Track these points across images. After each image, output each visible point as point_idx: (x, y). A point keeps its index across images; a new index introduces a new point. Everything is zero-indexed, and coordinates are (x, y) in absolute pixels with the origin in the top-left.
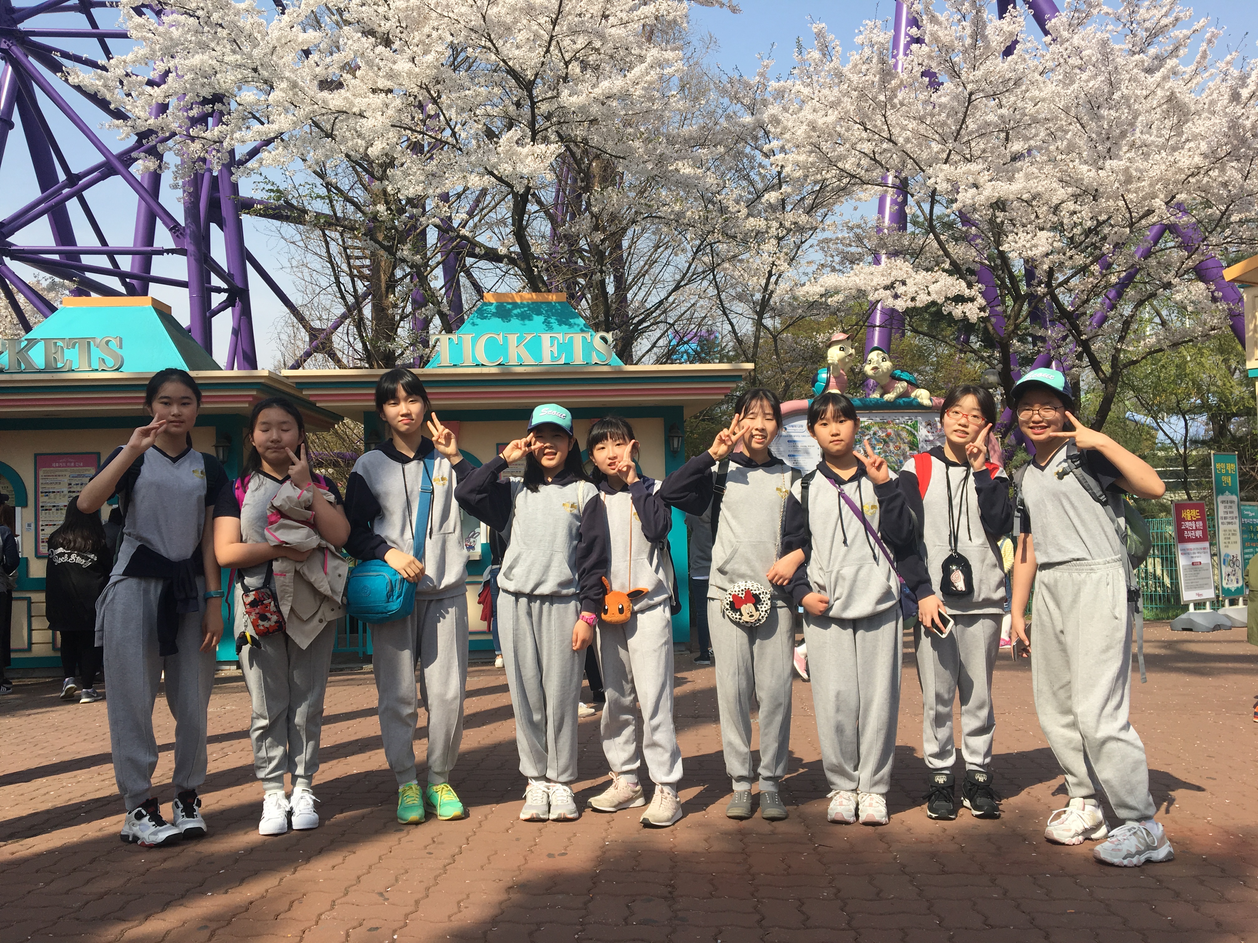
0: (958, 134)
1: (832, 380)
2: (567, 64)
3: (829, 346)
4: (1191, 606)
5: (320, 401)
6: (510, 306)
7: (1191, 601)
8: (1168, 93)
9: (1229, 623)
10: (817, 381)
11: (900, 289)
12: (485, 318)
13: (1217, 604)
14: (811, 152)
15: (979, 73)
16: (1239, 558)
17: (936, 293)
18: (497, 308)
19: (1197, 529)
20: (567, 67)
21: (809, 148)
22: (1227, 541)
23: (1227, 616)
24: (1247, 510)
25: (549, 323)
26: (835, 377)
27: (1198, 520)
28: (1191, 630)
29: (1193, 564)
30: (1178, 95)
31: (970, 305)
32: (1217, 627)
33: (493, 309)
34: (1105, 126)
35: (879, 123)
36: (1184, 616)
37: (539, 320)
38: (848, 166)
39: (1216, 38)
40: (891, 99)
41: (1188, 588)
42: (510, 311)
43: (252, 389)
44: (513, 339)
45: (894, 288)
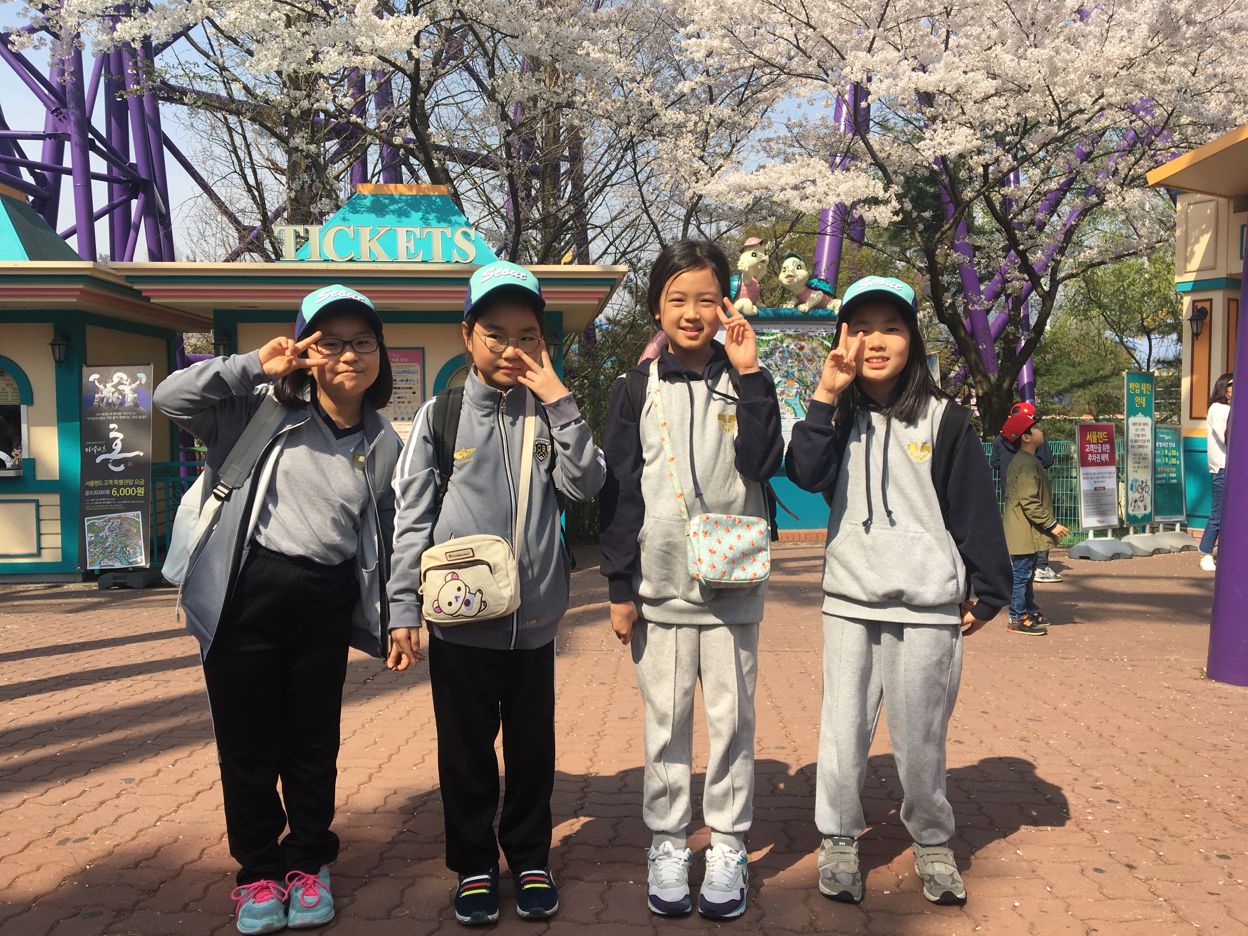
1: (744, 288)
4: (1091, 533)
5: (155, 297)
7: (1091, 528)
9: (1130, 552)
11: (810, 189)
13: (1120, 531)
16: (1149, 483)
18: (372, 202)
19: (1103, 452)
21: (721, 31)
22: (1136, 465)
23: (1130, 545)
24: (1162, 433)
25: (427, 219)
26: (746, 285)
27: (1105, 443)
28: (1088, 558)
29: (1095, 489)
31: (882, 208)
32: (1116, 556)
33: (367, 202)
36: (1082, 544)
37: (416, 216)
41: (1088, 515)
42: (386, 206)
44: (366, 233)
45: (803, 188)
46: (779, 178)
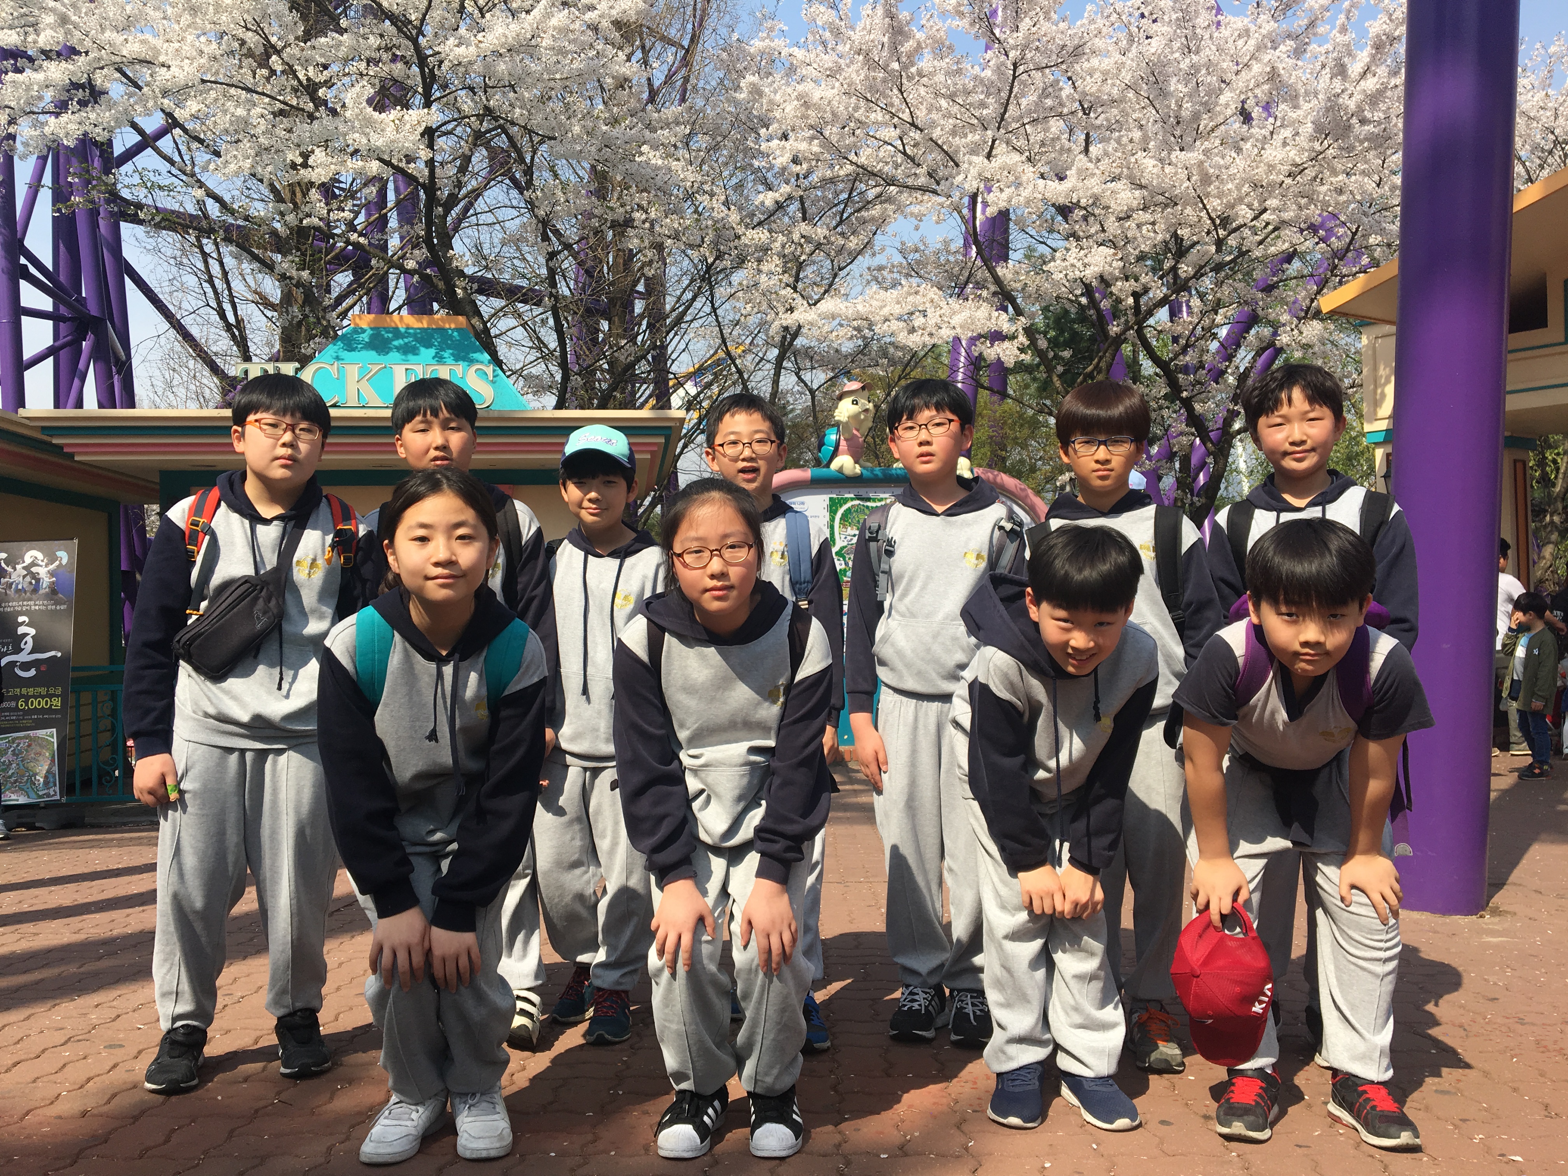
0: (1002, 119)
1: (843, 443)
5: (80, 453)
8: (1268, 69)
10: (824, 444)
11: (918, 321)
12: (351, 350)
14: (812, 138)
18: (372, 337)
21: (808, 132)
25: (442, 358)
26: (846, 440)
30: (1282, 72)
31: (1006, 344)
33: (365, 337)
35: (896, 101)
42: (389, 341)
44: (352, 371)
45: (911, 319)
46: (881, 308)
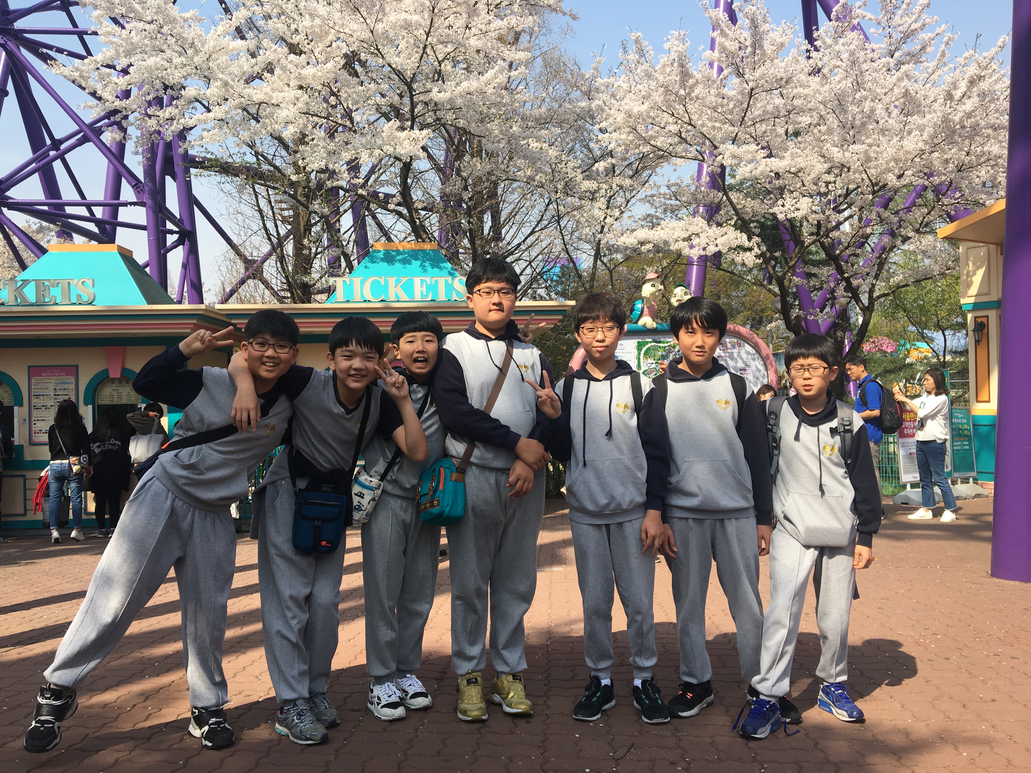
0: (743, 120)
1: (646, 309)
2: (440, 63)
3: (644, 283)
4: (908, 486)
6: (394, 253)
7: (908, 482)
8: (904, 91)
10: (634, 310)
11: (695, 241)
12: (375, 262)
14: (629, 133)
15: (757, 74)
17: (722, 245)
18: (384, 255)
20: (440, 66)
21: (627, 130)
25: (424, 266)
26: (648, 307)
28: (907, 504)
29: (910, 454)
30: (912, 92)
31: (748, 253)
33: (381, 255)
34: (850, 118)
35: (681, 112)
36: (902, 494)
37: (416, 264)
38: (659, 144)
39: (952, 41)
40: (689, 94)
41: (906, 472)
42: (394, 257)
43: (193, 319)
44: (392, 281)
45: (691, 240)
46: (673, 233)
